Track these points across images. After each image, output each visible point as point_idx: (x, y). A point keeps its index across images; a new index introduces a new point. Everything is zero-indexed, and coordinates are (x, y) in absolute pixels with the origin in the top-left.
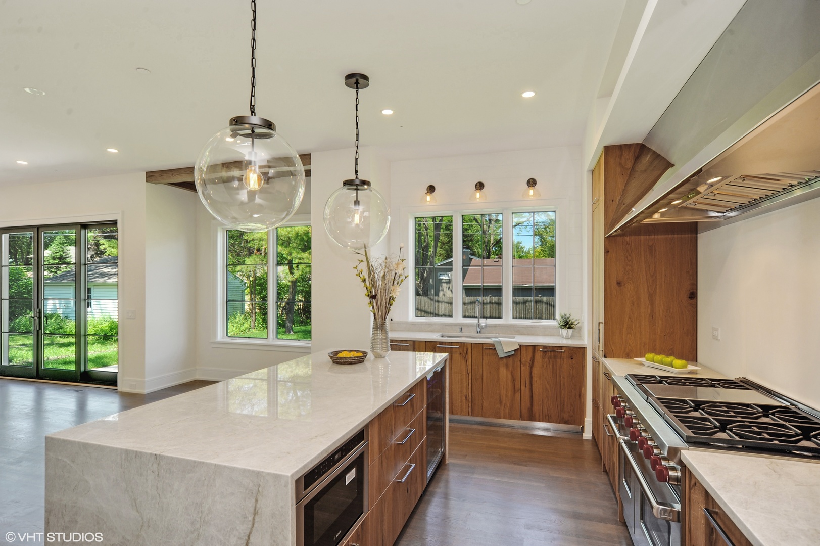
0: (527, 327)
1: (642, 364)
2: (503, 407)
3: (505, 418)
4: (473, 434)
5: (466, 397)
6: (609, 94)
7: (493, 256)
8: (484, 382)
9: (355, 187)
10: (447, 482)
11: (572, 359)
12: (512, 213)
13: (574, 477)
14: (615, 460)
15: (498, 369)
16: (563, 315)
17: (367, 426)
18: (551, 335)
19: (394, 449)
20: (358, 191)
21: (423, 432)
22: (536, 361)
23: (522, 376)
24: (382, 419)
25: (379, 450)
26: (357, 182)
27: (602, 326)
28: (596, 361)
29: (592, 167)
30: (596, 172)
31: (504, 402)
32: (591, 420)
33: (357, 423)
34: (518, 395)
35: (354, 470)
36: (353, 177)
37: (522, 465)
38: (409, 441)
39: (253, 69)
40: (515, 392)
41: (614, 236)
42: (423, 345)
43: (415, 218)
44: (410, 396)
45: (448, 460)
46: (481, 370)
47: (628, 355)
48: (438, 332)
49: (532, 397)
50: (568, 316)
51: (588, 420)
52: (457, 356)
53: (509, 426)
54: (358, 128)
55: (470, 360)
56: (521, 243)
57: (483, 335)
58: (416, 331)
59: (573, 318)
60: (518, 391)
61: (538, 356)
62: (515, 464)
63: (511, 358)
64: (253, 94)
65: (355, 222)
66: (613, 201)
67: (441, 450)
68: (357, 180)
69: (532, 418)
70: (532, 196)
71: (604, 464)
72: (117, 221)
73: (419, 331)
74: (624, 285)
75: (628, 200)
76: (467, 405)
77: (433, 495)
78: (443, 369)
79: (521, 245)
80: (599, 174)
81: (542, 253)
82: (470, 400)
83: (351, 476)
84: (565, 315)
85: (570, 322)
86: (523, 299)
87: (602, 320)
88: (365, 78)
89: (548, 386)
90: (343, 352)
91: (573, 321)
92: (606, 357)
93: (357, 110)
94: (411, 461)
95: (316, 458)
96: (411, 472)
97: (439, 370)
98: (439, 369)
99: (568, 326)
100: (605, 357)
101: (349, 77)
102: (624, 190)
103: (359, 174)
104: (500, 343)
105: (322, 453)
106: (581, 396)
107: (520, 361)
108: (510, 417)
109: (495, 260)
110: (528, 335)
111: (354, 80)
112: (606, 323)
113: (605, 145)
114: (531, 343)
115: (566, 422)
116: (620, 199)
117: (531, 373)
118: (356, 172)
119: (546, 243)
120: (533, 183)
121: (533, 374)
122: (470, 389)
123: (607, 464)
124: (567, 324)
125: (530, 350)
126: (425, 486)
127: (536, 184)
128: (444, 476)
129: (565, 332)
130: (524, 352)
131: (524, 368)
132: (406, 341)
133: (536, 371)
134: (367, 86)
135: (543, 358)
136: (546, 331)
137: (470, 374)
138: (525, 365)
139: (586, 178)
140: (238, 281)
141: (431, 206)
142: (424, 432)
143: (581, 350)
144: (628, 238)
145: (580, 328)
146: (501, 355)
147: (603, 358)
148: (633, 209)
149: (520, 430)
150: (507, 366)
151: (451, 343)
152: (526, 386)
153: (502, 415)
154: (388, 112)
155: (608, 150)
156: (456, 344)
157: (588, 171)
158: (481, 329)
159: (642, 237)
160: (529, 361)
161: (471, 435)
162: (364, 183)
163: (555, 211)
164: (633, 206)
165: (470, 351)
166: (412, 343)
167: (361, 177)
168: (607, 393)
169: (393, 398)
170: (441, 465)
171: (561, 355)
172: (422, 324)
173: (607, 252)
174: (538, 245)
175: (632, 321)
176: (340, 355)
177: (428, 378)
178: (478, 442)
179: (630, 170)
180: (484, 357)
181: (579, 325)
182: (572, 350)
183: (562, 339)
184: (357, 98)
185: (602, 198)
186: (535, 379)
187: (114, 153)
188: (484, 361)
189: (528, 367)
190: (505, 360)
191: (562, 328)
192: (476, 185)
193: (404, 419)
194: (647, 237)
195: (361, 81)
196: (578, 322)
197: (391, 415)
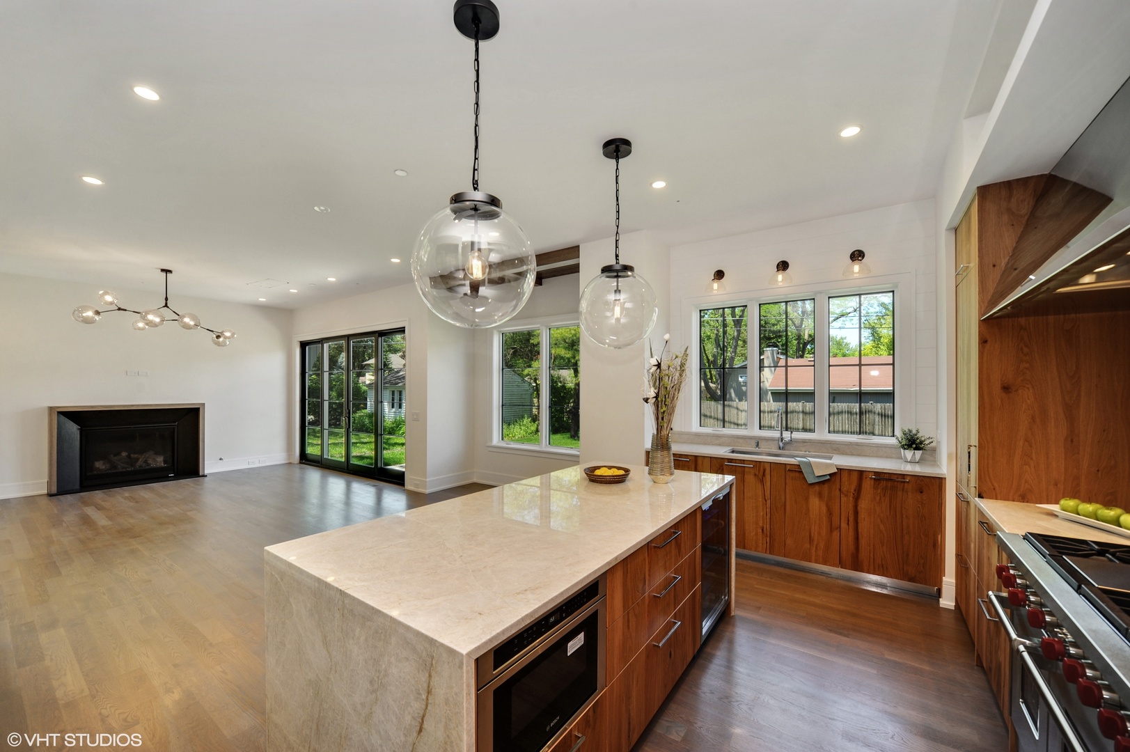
0: (850, 444)
1: (1053, 515)
2: (814, 549)
3: (816, 562)
4: (771, 579)
5: (763, 530)
6: (986, 107)
7: (808, 355)
8: (787, 514)
9: (615, 274)
10: (731, 642)
11: (921, 492)
12: (829, 298)
13: (926, 668)
14: (1002, 659)
15: (807, 499)
16: (907, 431)
17: (604, 575)
18: (887, 457)
19: (649, 602)
20: (620, 279)
21: (695, 579)
22: (864, 491)
23: (843, 509)
24: (629, 566)
25: (624, 606)
26: (618, 267)
27: (974, 452)
28: (962, 501)
29: (955, 224)
30: (963, 230)
31: (815, 542)
32: (954, 581)
33: (585, 575)
34: (836, 534)
35: (582, 636)
36: (613, 262)
37: (840, 634)
38: (673, 590)
39: (477, 138)
40: (831, 530)
41: (998, 317)
42: (707, 463)
43: (700, 311)
44: (675, 533)
45: (735, 611)
46: (783, 498)
47: (1024, 496)
48: (728, 446)
49: (857, 538)
50: (914, 432)
51: (949, 581)
52: (750, 478)
53: (822, 573)
54: (618, 204)
55: (768, 484)
56: (845, 338)
57: (786, 452)
58: (701, 444)
59: (923, 434)
60: (837, 529)
61: (867, 485)
62: (831, 631)
63: (826, 486)
64: (476, 168)
65: (615, 317)
66: (994, 266)
67: (725, 598)
68: (617, 265)
69: (857, 567)
70: (858, 273)
71: (979, 656)
72: (404, 328)
73: (705, 444)
74: (1017, 390)
75: (1023, 263)
76: (765, 539)
77: (710, 658)
78: (728, 497)
79: (845, 341)
80: (969, 229)
81: (874, 349)
82: (768, 534)
83: (574, 645)
84: (910, 431)
85: (918, 441)
86: (848, 406)
87: (974, 440)
88: (627, 143)
89: (882, 527)
90: (602, 468)
91: (923, 439)
92: (982, 497)
93: (617, 183)
94: (675, 617)
95: (512, 626)
96: (676, 630)
97: (721, 498)
98: (721, 496)
99: (914, 446)
100: (980, 496)
101: (607, 144)
102: (1015, 249)
103: (620, 258)
104: (809, 464)
105: (523, 619)
106: (936, 547)
107: (840, 490)
108: (825, 563)
109: (810, 359)
110: (852, 455)
111: (613, 147)
112: (981, 446)
113: (979, 186)
114: (856, 467)
115: (911, 580)
116: (1008, 263)
117: (856, 507)
118: (617, 256)
119: (880, 337)
120: (860, 256)
121: (859, 508)
122: (768, 520)
123: (984, 656)
124: (913, 443)
125: (855, 477)
126: (698, 646)
127: (863, 257)
128: (728, 633)
129: (909, 454)
130: (845, 477)
131: (845, 499)
132: (686, 456)
133: (864, 504)
134: (629, 153)
135: (875, 488)
136: (879, 451)
137: (769, 502)
138: (846, 495)
139: (945, 242)
140: (526, 385)
141: (719, 294)
142: (697, 578)
143: (939, 482)
144: (1022, 321)
145: (934, 450)
146: (811, 480)
147: (977, 499)
148: (1031, 277)
149: (839, 581)
150: (820, 495)
151: (743, 461)
152: (848, 524)
153: (813, 558)
154: (659, 185)
155: (984, 192)
156: (749, 462)
157: (947, 230)
158: (784, 444)
159: (1051, 318)
160: (852, 491)
161: (769, 579)
162: (627, 268)
163: (893, 292)
164: (1031, 272)
165: (768, 472)
166: (693, 458)
167: (622, 261)
168: (985, 551)
169: (647, 538)
170: (724, 619)
171: (904, 486)
172: (708, 435)
173: (983, 342)
174: (868, 340)
175: (1031, 446)
176: (598, 472)
177: (705, 507)
178: (777, 591)
179: (1026, 217)
180: (787, 481)
181: (932, 445)
182: (922, 480)
183: (907, 464)
184: (617, 169)
185: (974, 264)
186: (862, 515)
187: (397, 263)
188: (787, 486)
189: (851, 499)
190: (817, 488)
191: (905, 449)
192: (778, 265)
193: (665, 562)
194: (1062, 316)
195: (623, 147)
196: (931, 440)
197: (644, 559)
